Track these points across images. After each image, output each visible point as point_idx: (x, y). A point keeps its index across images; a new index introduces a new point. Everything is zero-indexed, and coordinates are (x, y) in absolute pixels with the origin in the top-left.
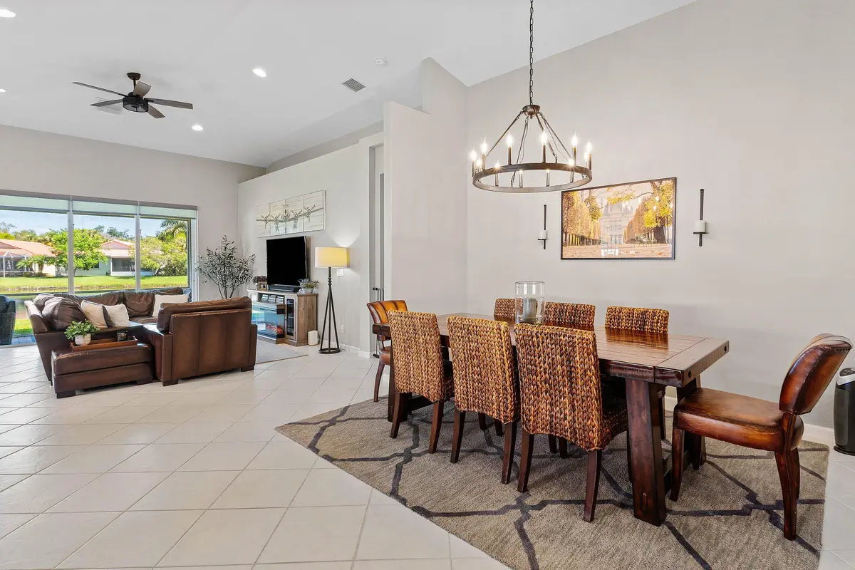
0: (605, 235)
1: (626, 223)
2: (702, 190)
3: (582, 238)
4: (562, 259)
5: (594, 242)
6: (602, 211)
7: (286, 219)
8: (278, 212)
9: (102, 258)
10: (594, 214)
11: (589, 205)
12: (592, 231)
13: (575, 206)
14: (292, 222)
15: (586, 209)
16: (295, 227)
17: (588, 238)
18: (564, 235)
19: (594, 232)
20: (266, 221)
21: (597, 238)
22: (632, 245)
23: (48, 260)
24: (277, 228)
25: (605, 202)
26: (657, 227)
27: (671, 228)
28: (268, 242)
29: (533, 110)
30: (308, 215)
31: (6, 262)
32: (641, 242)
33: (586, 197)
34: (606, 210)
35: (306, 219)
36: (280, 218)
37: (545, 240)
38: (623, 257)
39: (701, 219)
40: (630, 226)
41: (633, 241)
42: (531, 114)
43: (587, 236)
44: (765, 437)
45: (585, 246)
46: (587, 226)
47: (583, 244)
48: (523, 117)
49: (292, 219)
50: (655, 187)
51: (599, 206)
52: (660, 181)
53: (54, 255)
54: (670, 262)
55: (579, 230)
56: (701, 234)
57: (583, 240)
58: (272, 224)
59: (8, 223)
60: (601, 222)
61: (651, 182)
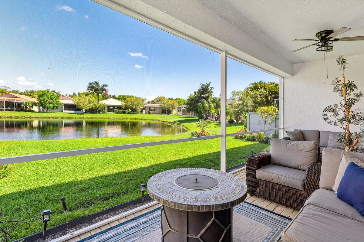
9: (60, 104)
23: (35, 104)
31: (16, 104)
53: (38, 102)
59: (7, 86)
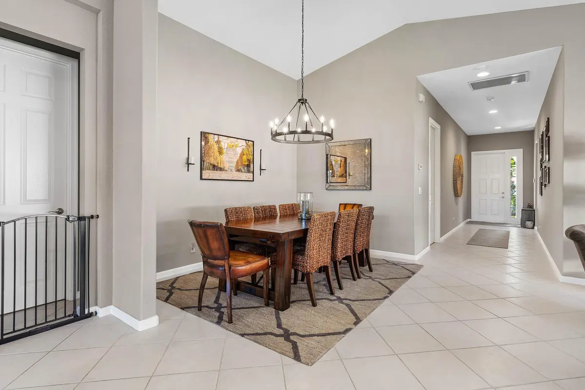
0: (226, 166)
1: (236, 161)
2: (261, 150)
3: (214, 166)
4: (201, 179)
5: (221, 169)
6: (225, 151)
10: (220, 152)
11: (218, 145)
12: (219, 162)
13: (210, 144)
15: (216, 147)
17: (217, 166)
18: (203, 162)
21: (222, 166)
22: (238, 173)
25: (226, 146)
26: (247, 164)
27: (252, 165)
29: (302, 101)
32: (242, 171)
33: (216, 139)
34: (227, 151)
38: (234, 179)
40: (237, 163)
41: (238, 170)
42: (302, 103)
43: (216, 165)
45: (216, 171)
46: (217, 158)
47: (214, 170)
48: (299, 104)
51: (223, 147)
52: (248, 141)
54: (252, 183)
55: (212, 161)
57: (215, 167)
60: (225, 158)
61: (245, 140)
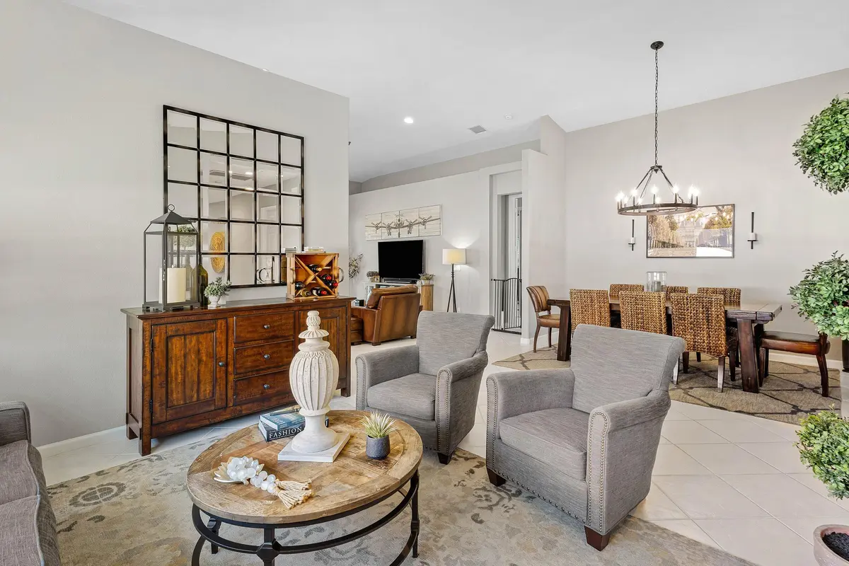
0: (682, 241)
1: (697, 234)
2: (753, 213)
3: (664, 243)
4: (647, 257)
5: (674, 246)
6: (679, 225)
7: (400, 226)
8: (392, 220)
10: (673, 226)
11: (668, 221)
12: (671, 238)
13: (657, 221)
14: (407, 229)
15: (666, 223)
16: (409, 232)
17: (669, 243)
18: (649, 241)
19: (673, 239)
20: (377, 227)
21: (675, 243)
22: (703, 248)
24: (390, 234)
25: (682, 219)
26: (721, 236)
27: (731, 237)
28: (379, 243)
30: (424, 223)
32: (709, 246)
34: (683, 224)
35: (422, 227)
36: (392, 225)
37: (633, 244)
39: (752, 232)
41: (703, 245)
43: (667, 241)
44: (812, 348)
45: (666, 249)
46: (667, 235)
47: (664, 247)
49: (407, 226)
50: (719, 210)
51: (677, 221)
52: (723, 206)
54: (730, 259)
55: (661, 238)
56: (752, 241)
57: (664, 245)
58: (385, 230)
60: (678, 233)
61: (717, 206)
